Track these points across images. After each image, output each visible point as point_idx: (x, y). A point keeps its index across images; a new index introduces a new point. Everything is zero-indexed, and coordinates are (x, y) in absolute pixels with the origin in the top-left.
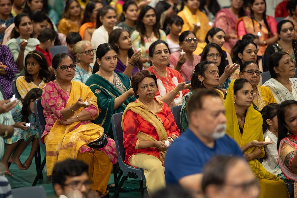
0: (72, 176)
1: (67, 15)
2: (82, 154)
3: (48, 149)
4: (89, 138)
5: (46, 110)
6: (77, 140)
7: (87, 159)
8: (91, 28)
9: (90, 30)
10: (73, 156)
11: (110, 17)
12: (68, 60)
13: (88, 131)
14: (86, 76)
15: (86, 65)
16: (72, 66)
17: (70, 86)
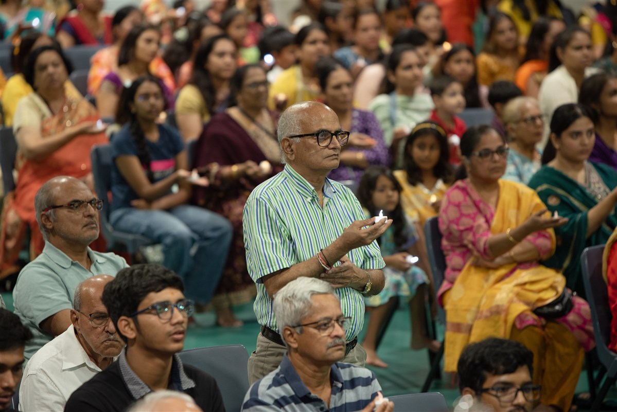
0: (497, 373)
1: (490, 46)
2: (521, 330)
3: (451, 317)
4: (533, 297)
5: (448, 239)
6: (511, 302)
7: (530, 341)
8: (540, 72)
9: (538, 77)
10: (502, 333)
11: (579, 48)
12: (492, 138)
13: (532, 283)
14: (529, 170)
15: (528, 148)
16: (501, 151)
17: (495, 192)
